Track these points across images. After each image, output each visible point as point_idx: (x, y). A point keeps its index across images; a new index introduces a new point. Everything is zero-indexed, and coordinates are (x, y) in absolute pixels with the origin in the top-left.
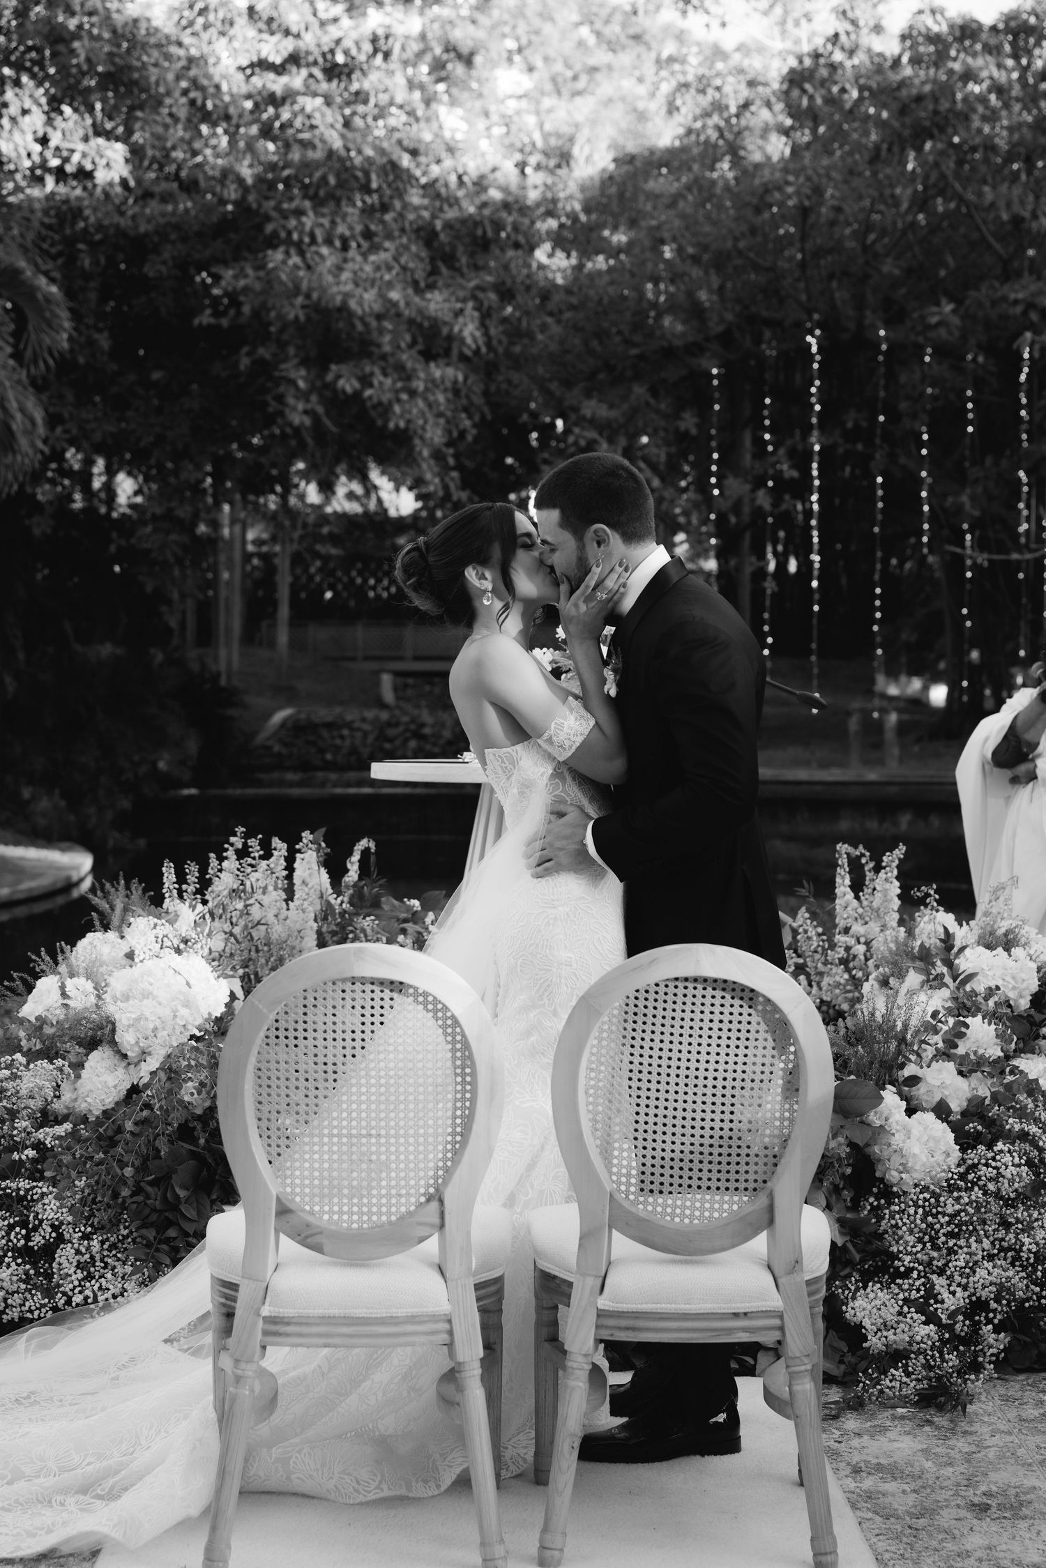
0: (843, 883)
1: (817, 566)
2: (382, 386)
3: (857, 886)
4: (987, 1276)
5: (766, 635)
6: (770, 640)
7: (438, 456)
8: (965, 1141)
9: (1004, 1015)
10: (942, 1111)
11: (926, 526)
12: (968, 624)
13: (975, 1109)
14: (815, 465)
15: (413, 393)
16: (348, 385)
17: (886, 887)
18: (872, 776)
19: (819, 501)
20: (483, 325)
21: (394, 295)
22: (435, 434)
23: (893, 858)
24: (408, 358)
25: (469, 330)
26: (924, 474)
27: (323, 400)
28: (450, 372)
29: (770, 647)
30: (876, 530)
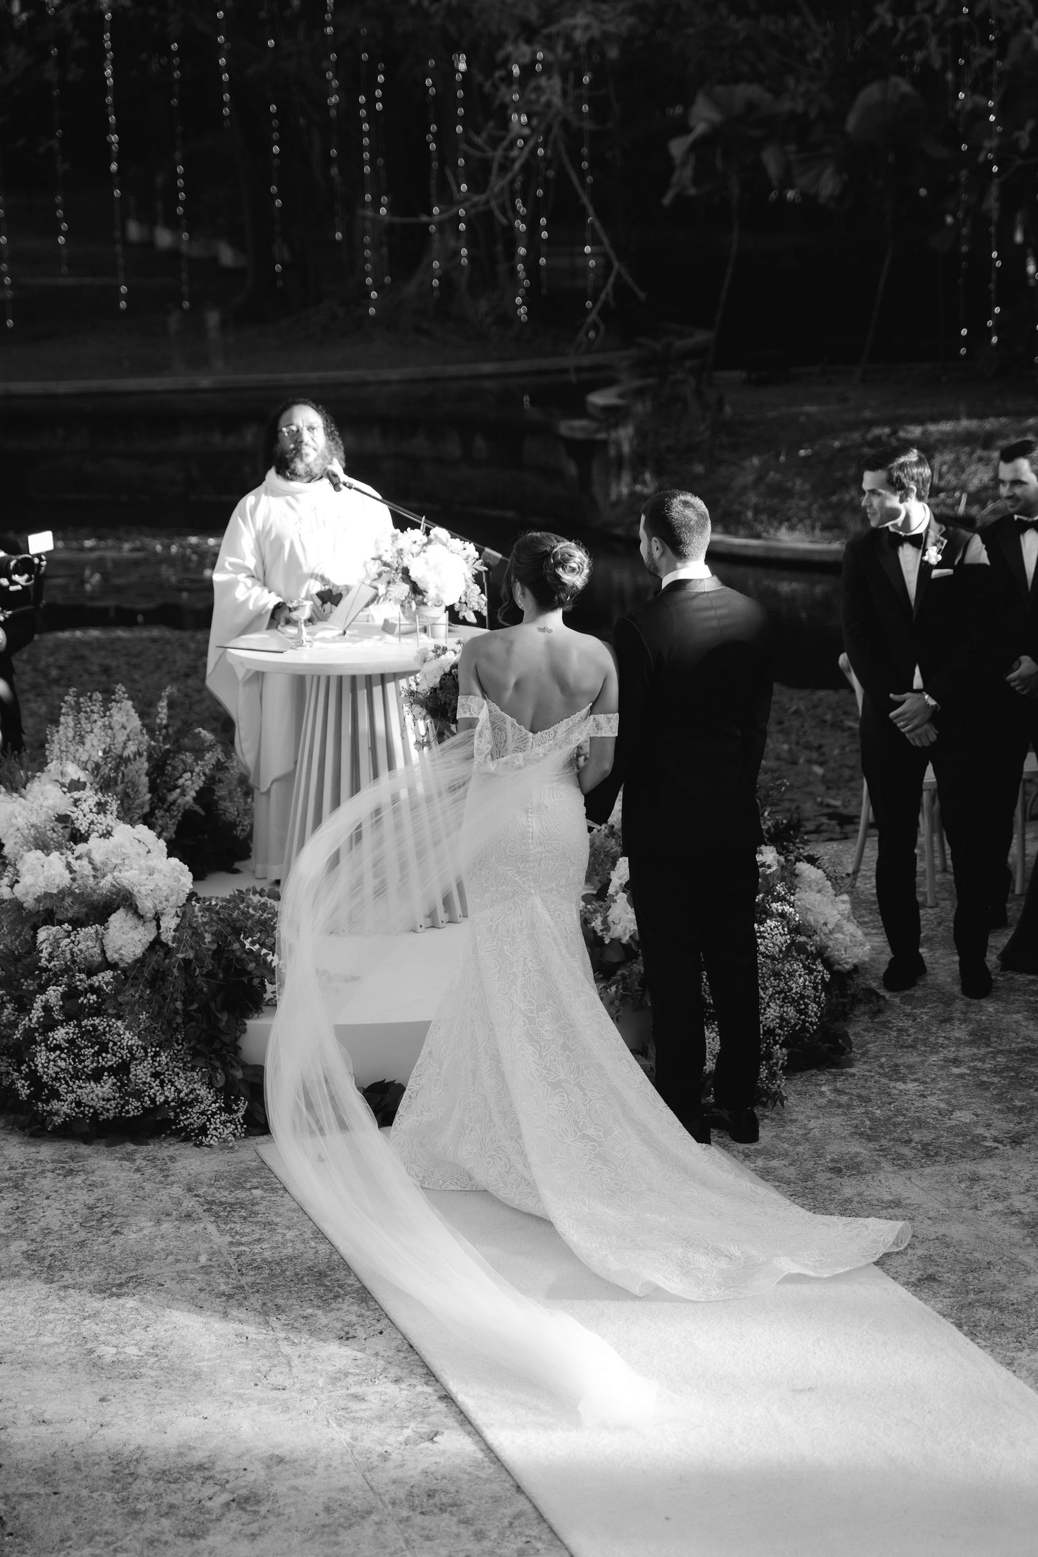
1: (115, 148)
5: (59, 221)
6: (64, 226)
11: (226, 97)
12: (278, 203)
14: (107, 36)
18: (205, 382)
19: (114, 75)
26: (221, 39)
29: (65, 234)
30: (175, 101)
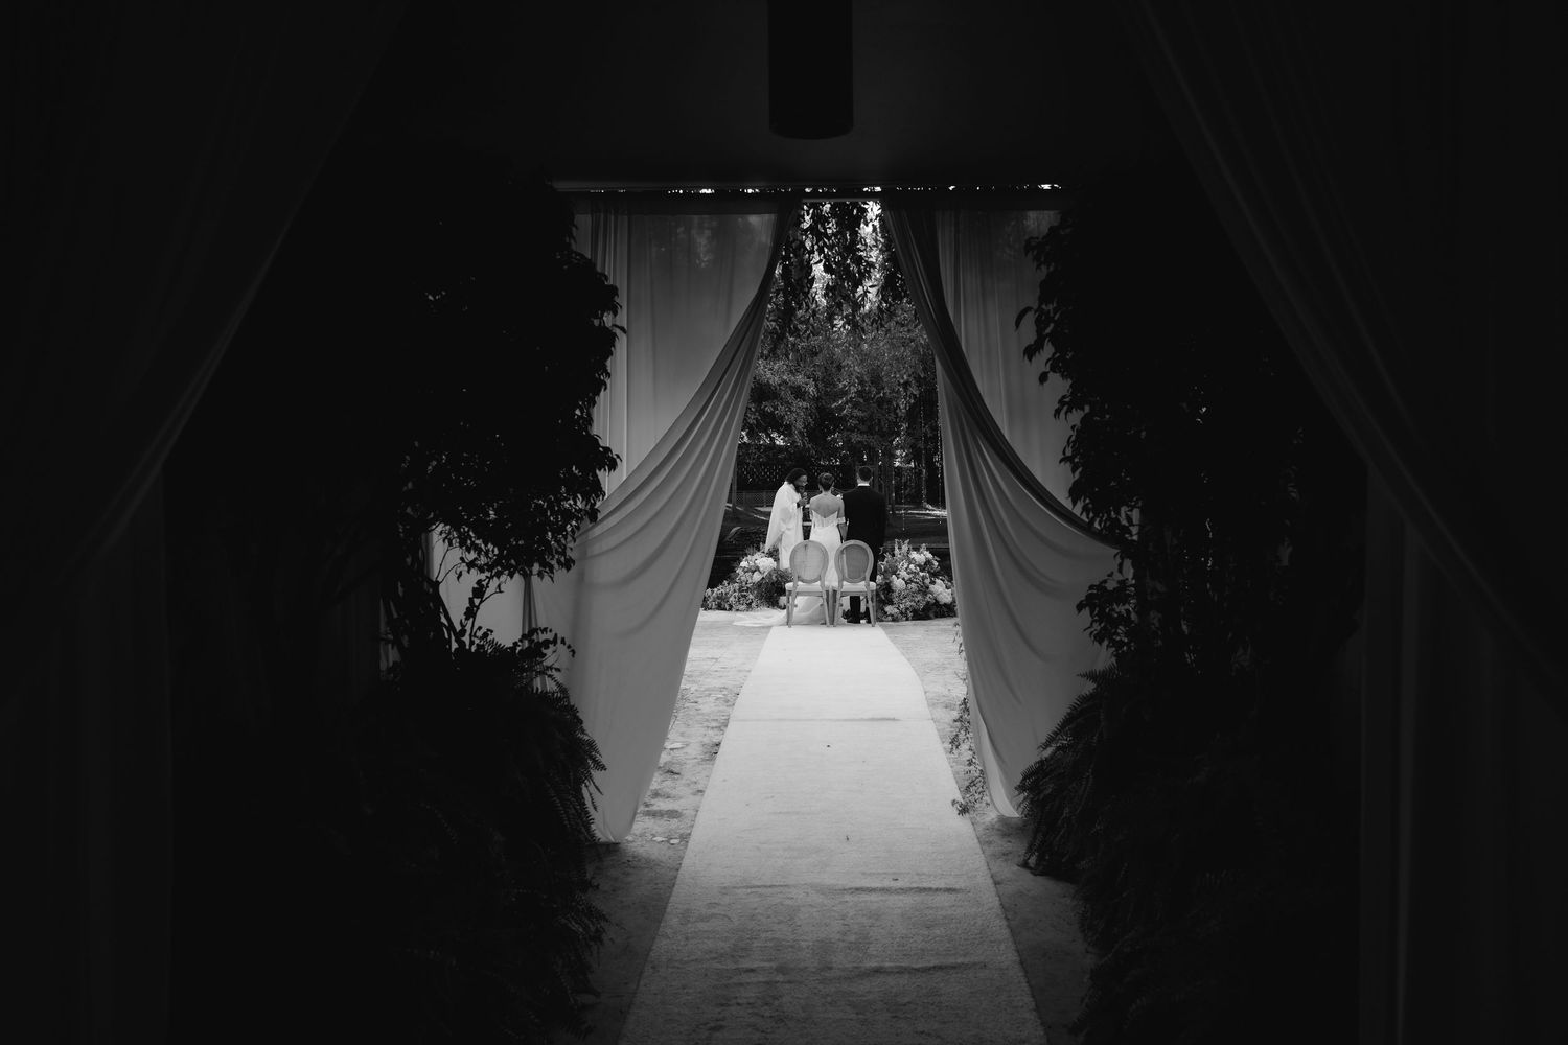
0: (896, 548)
2: (781, 410)
3: (900, 548)
4: (909, 604)
7: (800, 432)
8: (907, 583)
9: (919, 566)
10: (904, 579)
13: (910, 579)
15: (791, 412)
16: (769, 409)
17: (905, 547)
20: (816, 386)
21: (785, 377)
22: (800, 425)
23: (906, 542)
24: (790, 398)
25: (811, 389)
27: (760, 415)
28: (805, 404)
